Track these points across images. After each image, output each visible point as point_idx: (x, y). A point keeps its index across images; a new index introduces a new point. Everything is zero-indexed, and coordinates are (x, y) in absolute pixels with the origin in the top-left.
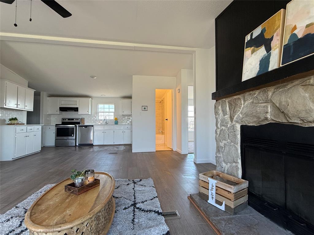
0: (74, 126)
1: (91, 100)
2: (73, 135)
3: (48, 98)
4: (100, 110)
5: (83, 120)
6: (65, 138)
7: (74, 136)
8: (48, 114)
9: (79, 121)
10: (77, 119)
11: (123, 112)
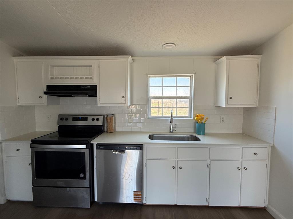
0: (84, 146)
1: (131, 64)
2: (82, 175)
3: (16, 60)
4: (153, 92)
5: (109, 119)
6: (61, 182)
7: (84, 178)
8: (18, 104)
9: (100, 123)
10: (96, 118)
11: (229, 98)
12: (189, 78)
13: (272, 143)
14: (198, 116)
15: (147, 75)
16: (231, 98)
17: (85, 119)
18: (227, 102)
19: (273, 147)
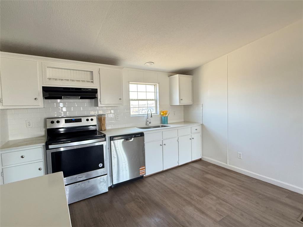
4: (132, 96)
6: (81, 176)
7: (103, 167)
9: (95, 123)
10: (90, 118)
11: (181, 100)
12: (154, 86)
13: (202, 123)
14: (163, 112)
15: (129, 82)
16: (182, 100)
17: (80, 120)
18: (180, 102)
19: (202, 125)
